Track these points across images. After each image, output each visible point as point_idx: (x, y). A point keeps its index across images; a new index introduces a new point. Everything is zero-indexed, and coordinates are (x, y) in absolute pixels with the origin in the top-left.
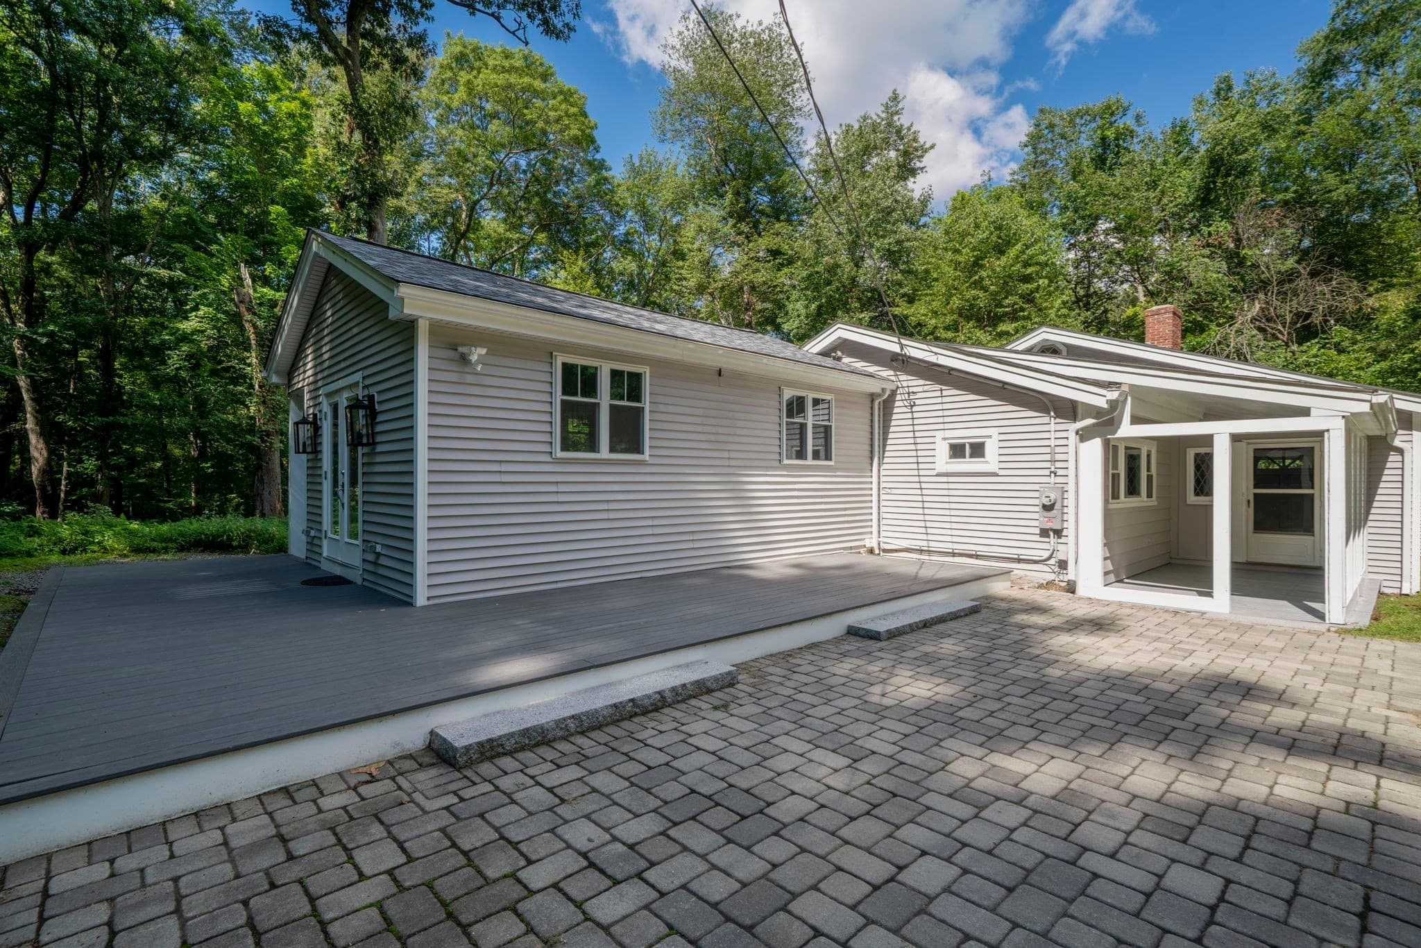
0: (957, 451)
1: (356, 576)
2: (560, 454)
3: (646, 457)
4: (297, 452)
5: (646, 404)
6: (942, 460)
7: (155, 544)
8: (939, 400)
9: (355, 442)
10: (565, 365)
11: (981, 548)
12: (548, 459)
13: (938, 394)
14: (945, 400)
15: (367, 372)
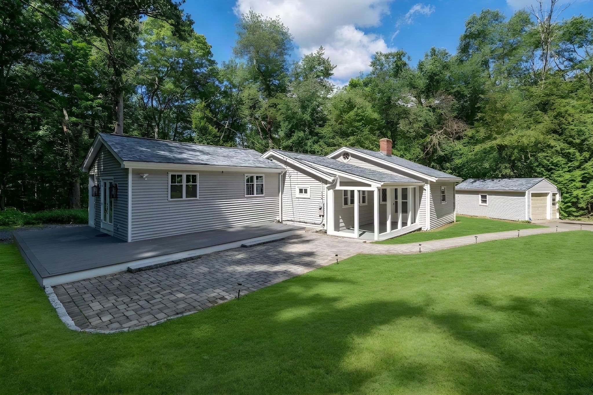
0: (301, 191)
1: (112, 234)
2: (170, 200)
3: (198, 198)
4: (93, 196)
5: (198, 184)
6: (297, 194)
7: (34, 221)
8: (296, 176)
9: (111, 196)
10: (172, 175)
11: (308, 220)
12: (167, 201)
13: (296, 174)
14: (298, 175)
15: (115, 177)
